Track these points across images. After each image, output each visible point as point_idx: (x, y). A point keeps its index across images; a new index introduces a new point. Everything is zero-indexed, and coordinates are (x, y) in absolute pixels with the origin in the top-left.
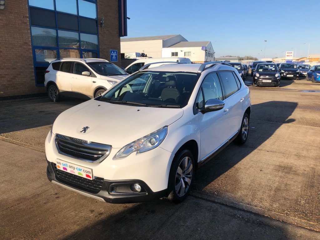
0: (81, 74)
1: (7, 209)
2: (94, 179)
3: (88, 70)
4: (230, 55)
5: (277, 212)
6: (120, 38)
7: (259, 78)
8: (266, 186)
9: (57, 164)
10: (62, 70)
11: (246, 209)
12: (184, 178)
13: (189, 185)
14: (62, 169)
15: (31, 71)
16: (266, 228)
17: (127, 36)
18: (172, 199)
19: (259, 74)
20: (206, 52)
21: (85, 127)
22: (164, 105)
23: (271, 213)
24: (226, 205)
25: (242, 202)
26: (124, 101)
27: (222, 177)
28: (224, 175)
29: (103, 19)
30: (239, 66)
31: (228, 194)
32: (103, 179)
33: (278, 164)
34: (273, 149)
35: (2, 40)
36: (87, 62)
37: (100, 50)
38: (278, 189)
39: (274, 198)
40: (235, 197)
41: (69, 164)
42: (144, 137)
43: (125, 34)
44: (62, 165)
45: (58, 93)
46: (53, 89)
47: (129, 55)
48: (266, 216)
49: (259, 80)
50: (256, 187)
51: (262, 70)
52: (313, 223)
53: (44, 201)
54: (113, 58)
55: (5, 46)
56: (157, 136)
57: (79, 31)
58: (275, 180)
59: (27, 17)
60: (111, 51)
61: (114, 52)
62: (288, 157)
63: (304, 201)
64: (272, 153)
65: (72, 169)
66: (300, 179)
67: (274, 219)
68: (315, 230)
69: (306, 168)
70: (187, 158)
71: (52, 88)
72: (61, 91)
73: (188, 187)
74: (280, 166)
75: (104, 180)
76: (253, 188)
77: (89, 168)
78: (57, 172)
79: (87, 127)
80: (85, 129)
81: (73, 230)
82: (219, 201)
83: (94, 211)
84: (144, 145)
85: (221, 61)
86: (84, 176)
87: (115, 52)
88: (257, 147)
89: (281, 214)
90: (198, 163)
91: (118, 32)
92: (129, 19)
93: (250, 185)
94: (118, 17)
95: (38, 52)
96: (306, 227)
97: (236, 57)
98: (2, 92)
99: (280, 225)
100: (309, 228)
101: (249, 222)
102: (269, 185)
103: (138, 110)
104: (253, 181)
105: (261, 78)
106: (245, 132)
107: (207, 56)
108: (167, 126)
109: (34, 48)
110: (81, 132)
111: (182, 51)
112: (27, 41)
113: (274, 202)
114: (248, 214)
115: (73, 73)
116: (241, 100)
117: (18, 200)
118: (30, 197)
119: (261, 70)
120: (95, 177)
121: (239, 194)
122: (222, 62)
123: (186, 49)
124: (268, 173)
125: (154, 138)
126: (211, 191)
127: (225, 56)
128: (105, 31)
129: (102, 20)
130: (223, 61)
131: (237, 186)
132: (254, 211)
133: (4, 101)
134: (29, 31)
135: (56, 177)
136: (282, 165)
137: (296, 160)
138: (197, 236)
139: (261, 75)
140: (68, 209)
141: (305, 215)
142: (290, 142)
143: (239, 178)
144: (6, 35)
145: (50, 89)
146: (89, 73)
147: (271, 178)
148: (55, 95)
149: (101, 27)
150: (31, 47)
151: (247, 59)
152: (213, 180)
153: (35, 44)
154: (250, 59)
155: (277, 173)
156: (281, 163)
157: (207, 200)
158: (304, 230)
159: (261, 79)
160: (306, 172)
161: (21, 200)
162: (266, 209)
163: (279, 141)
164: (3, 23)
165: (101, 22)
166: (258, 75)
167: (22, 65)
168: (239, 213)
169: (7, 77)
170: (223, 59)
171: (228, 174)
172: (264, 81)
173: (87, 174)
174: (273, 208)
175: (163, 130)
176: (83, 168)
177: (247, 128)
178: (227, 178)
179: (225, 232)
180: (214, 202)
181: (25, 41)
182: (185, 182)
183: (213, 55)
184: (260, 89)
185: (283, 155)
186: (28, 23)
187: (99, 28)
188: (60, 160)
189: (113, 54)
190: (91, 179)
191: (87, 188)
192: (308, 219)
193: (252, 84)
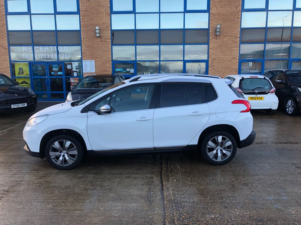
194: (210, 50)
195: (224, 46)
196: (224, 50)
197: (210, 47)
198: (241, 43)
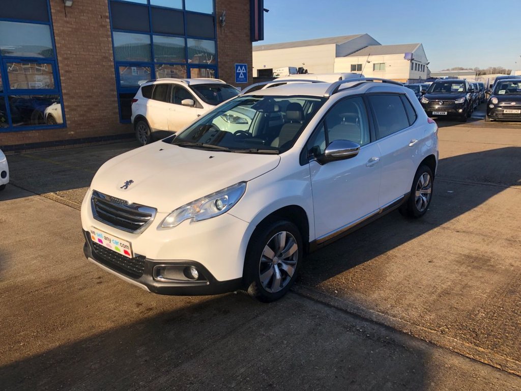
0: (180, 104)
1: (29, 293)
2: (134, 257)
3: (191, 97)
4: (460, 67)
5: (425, 328)
6: (252, 44)
7: (496, 106)
8: (429, 286)
9: (92, 234)
10: (154, 98)
11: (375, 320)
12: (279, 265)
13: (291, 277)
14: (96, 241)
15: (113, 99)
16: (395, 349)
17: (263, 39)
18: (254, 294)
19: (498, 99)
20: (413, 63)
21: (129, 181)
22: (255, 150)
23: (417, 328)
24: (346, 312)
25: (373, 309)
26: (199, 143)
27: (358, 268)
28: (363, 265)
29: (223, 14)
30: (461, 85)
31: (357, 294)
32: (144, 257)
33: (466, 252)
34: (469, 228)
35: (70, 54)
36: (190, 84)
37: (219, 65)
38: (446, 293)
39: (432, 306)
40: (366, 300)
41: (104, 234)
42: (205, 197)
43: (261, 38)
44: (96, 235)
45: (149, 133)
46: (143, 127)
47: (278, 72)
48: (404, 331)
49: (498, 111)
50: (409, 287)
51: (505, 91)
52: (484, 350)
53: (81, 287)
54: (240, 77)
55: (76, 63)
56: (227, 197)
57: (185, 35)
58: (447, 278)
59: (106, 17)
60: (237, 66)
61: (241, 67)
62: (491, 242)
63: (484, 315)
64: (464, 234)
65: (108, 242)
66: (496, 278)
67: (416, 338)
68: (482, 361)
69: (516, 261)
70: (284, 233)
71: (141, 126)
72: (153, 131)
73: (288, 279)
74: (468, 257)
75: (146, 259)
76: (403, 288)
77: (127, 241)
78: (95, 246)
79: (131, 181)
80: (128, 183)
81: (104, 328)
82: (336, 304)
83: (141, 305)
84: (206, 209)
85: (441, 77)
86: (122, 253)
87: (243, 68)
88: (441, 224)
89: (432, 331)
90: (309, 243)
91: (249, 34)
92: (267, 11)
93: (399, 284)
94: (249, 9)
95: (123, 71)
96: (467, 355)
97: (472, 69)
98: (72, 133)
99: (423, 346)
100: (472, 356)
101: (371, 339)
102: (434, 284)
103: (211, 157)
104: (407, 278)
105: (500, 107)
106: (424, 198)
107: (414, 69)
108: (246, 182)
109: (118, 64)
110: (122, 188)
111: (369, 62)
112: (107, 55)
113: (429, 311)
114: (376, 327)
115: (170, 102)
116: (411, 142)
117: (48, 283)
118: (65, 279)
119: (502, 92)
120: (135, 254)
121: (375, 296)
122: (442, 79)
123: (375, 59)
124: (440, 267)
125: (220, 199)
126: (329, 289)
127: (450, 68)
128: (228, 34)
129: (221, 16)
130: (445, 77)
131: (377, 283)
132: (389, 323)
133: (75, 145)
134: (110, 39)
135: (93, 252)
136: (474, 255)
137: (504, 247)
138: (277, 351)
139: (500, 100)
140: (108, 300)
141: (475, 336)
142: (509, 217)
143: (386, 271)
144: (77, 46)
145: (139, 128)
146: (192, 101)
147: (442, 275)
148: (146, 137)
149: (221, 26)
150: (113, 64)
151: (493, 73)
152: (339, 273)
153: (120, 58)
154: (499, 73)
155: (457, 268)
156: (472, 252)
157: (317, 302)
158: (461, 359)
159: (500, 109)
160: (512, 268)
161: (51, 283)
162: (410, 322)
163: (487, 215)
164: (70, 28)
165: (221, 18)
166: (495, 101)
167: (100, 91)
168: (359, 325)
169: (79, 109)
170: (445, 74)
171: (371, 264)
172: (506, 111)
173: (125, 249)
174: (423, 321)
175: (239, 188)
176: (120, 241)
177: (429, 191)
178: (366, 271)
179: (324, 349)
180: (327, 305)
181: (104, 54)
182: (282, 271)
183: (426, 68)
184: (496, 127)
185: (483, 239)
186: (109, 27)
187: (218, 28)
188: (94, 228)
189: (239, 70)
190: (131, 257)
191: (128, 271)
192: (478, 342)
193: (484, 116)
194: (56, 38)
195: (83, 31)
196: (85, 40)
197: (56, 32)
198: (113, 28)
